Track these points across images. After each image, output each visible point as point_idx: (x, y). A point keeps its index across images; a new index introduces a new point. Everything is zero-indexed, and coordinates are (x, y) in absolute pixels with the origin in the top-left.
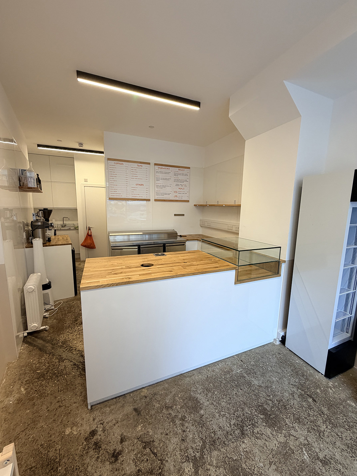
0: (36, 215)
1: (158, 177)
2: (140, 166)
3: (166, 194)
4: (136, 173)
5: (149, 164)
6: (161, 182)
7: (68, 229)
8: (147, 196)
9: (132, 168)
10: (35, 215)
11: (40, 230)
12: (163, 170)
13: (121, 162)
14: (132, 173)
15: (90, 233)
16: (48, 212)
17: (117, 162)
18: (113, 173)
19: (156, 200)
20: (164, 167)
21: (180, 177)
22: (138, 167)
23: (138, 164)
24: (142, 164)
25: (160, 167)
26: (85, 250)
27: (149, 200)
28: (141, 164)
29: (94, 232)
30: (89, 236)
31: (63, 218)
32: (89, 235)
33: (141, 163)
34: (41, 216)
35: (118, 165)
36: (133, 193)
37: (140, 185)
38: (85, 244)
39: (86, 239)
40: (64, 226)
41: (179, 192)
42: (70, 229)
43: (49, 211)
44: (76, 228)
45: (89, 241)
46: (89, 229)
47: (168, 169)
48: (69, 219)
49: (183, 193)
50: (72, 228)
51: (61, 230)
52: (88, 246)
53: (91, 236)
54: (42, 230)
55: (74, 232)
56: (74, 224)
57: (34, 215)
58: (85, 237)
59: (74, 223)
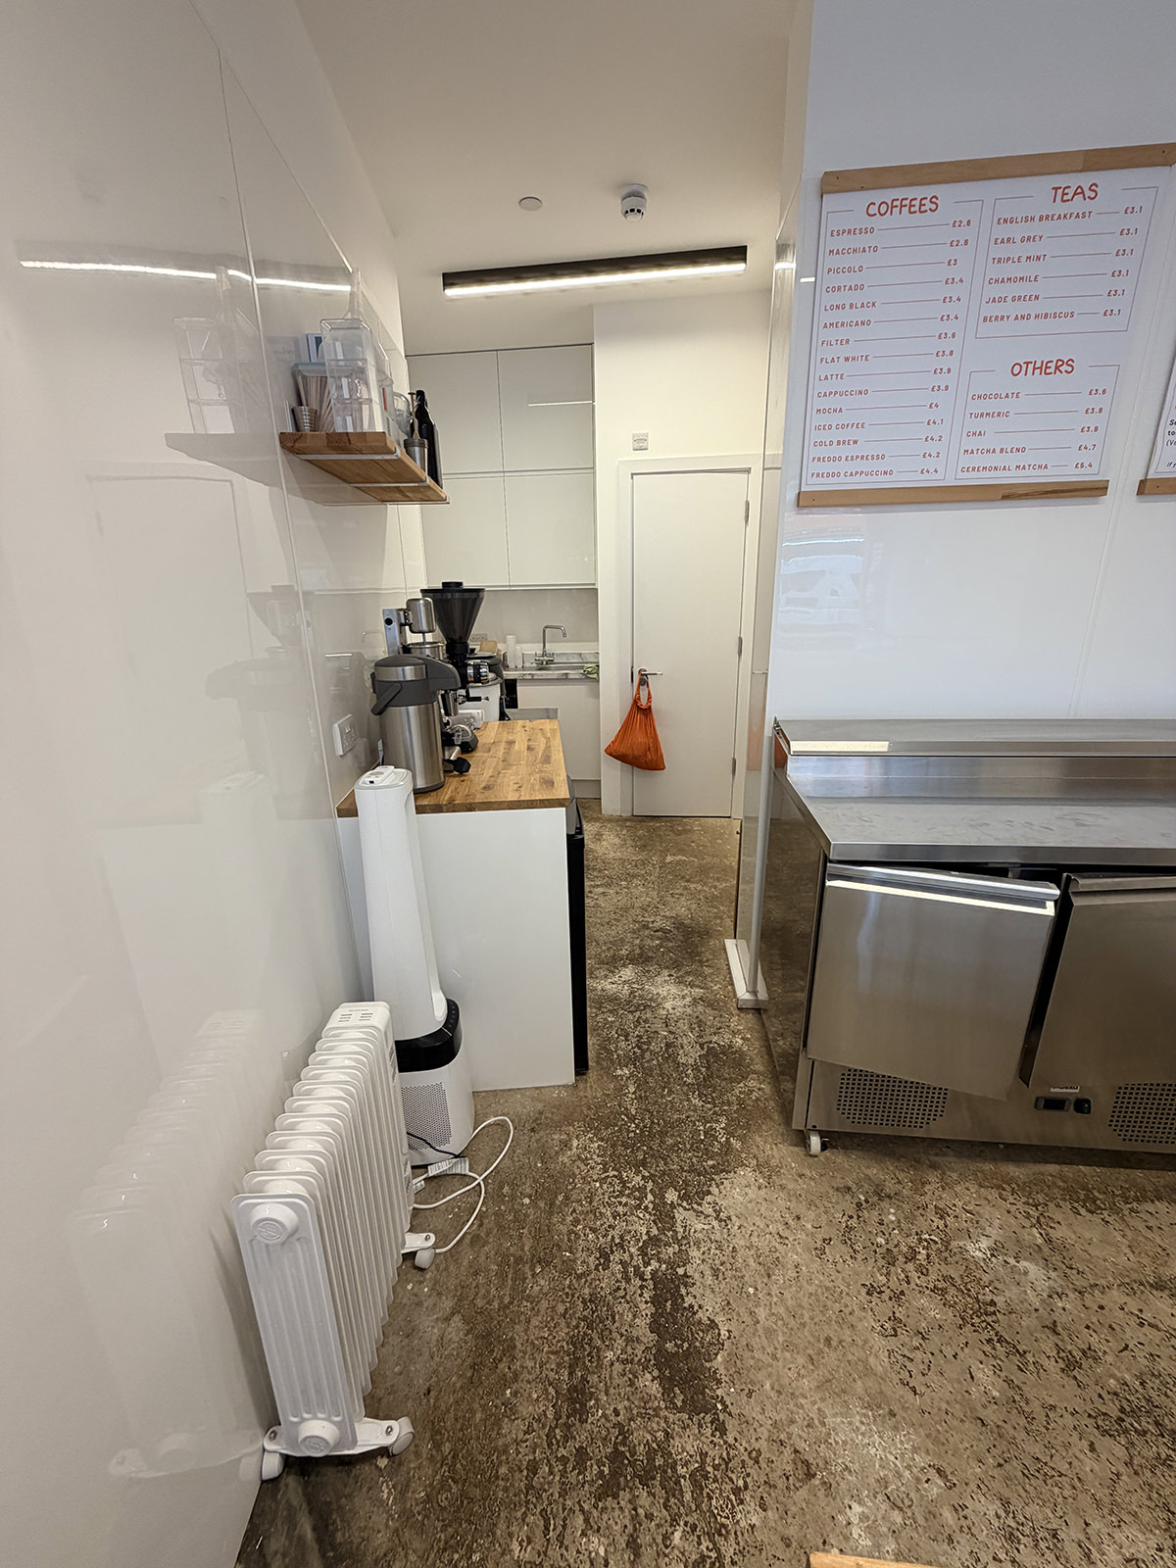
0: (403, 621)
2: (1079, 191)
4: (1031, 269)
5: (1166, 156)
7: (558, 679)
8: (1085, 457)
9: (1004, 231)
10: (395, 625)
11: (412, 709)
13: (920, 194)
14: (995, 272)
15: (643, 702)
16: (464, 601)
17: (888, 195)
18: (847, 298)
19: (1148, 489)
22: (1061, 208)
23: (1061, 180)
24: (1096, 178)
26: (619, 772)
27: (1098, 490)
29: (660, 696)
30: (641, 712)
31: (544, 631)
32: (639, 709)
34: (425, 627)
35: (894, 219)
36: (974, 443)
37: (1044, 369)
38: (622, 750)
39: (627, 726)
40: (545, 663)
42: (565, 679)
43: (467, 595)
44: (590, 675)
45: (639, 738)
46: (644, 681)
48: (564, 635)
50: (573, 674)
51: (533, 680)
52: (634, 757)
53: (647, 712)
54: (419, 709)
55: (582, 689)
56: (580, 654)
57: (389, 622)
58: (626, 716)
59: (585, 648)
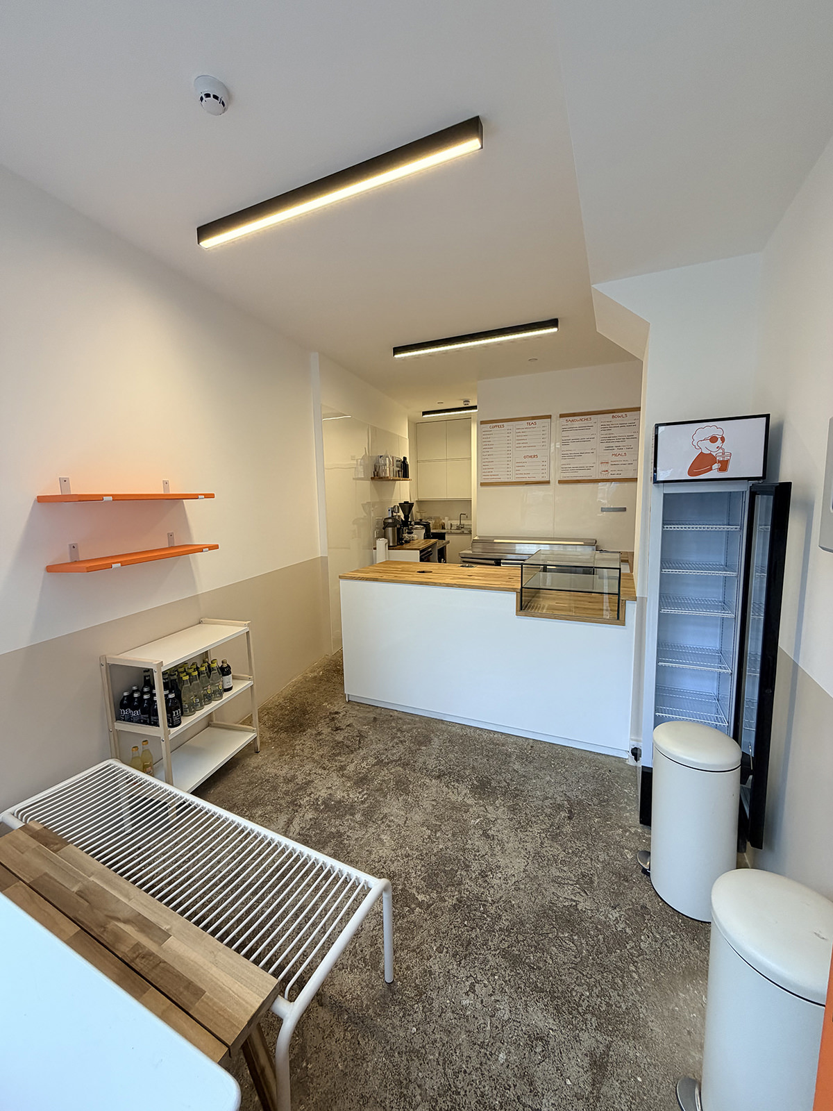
0: (392, 510)
1: (566, 438)
2: (532, 423)
3: (582, 468)
4: (524, 438)
5: (549, 417)
6: (573, 448)
8: (544, 476)
9: (518, 431)
10: (390, 511)
11: (390, 528)
12: (576, 424)
13: (500, 424)
14: (517, 438)
17: (494, 424)
18: (487, 443)
19: (560, 482)
20: (578, 418)
21: (616, 432)
22: (528, 426)
23: (529, 421)
24: (535, 421)
25: (571, 418)
27: (548, 482)
28: (533, 421)
33: (534, 418)
35: (496, 429)
36: (517, 472)
37: (531, 457)
41: (612, 463)
47: (587, 419)
49: (624, 463)
